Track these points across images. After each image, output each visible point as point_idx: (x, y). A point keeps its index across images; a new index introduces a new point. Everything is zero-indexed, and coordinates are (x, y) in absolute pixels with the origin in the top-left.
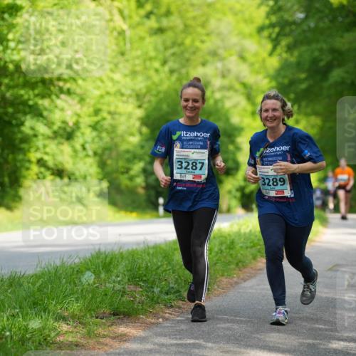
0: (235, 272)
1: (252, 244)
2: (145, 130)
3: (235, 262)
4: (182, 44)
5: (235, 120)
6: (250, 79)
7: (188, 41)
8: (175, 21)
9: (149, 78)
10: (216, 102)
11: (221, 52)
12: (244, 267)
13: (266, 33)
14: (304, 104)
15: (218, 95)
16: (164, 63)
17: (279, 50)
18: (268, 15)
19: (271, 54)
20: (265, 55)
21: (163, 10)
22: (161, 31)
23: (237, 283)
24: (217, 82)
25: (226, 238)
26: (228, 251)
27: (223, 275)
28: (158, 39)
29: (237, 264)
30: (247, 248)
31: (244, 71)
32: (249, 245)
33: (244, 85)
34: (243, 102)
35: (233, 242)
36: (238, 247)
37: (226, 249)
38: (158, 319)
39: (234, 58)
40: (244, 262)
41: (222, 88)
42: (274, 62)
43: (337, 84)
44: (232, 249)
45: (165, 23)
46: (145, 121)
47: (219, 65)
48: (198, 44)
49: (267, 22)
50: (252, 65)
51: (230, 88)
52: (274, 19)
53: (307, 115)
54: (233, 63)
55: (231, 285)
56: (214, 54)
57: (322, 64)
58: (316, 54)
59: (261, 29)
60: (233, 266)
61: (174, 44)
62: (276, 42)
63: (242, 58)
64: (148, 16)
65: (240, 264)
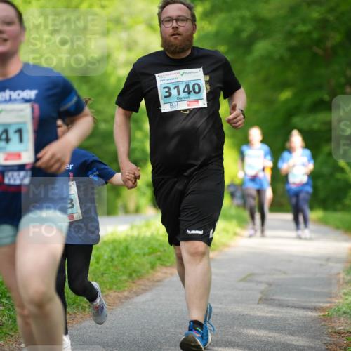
0: (127, 284)
1: (151, 250)
3: (128, 271)
11: (126, 19)
12: (139, 278)
23: (127, 298)
25: (120, 243)
26: (120, 258)
27: (110, 289)
29: (130, 275)
30: (144, 255)
32: (146, 250)
35: (127, 248)
36: (133, 254)
37: (117, 256)
38: (20, 345)
40: (139, 272)
43: (263, 58)
44: (126, 256)
47: (124, 35)
48: (97, 9)
55: (120, 300)
56: (117, 21)
57: (245, 35)
58: (237, 23)
60: (125, 277)
65: (134, 275)
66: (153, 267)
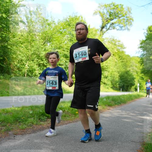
2: (119, 77)
4: (126, 64)
5: (134, 77)
6: (137, 70)
7: (127, 64)
8: (125, 60)
9: (120, 69)
10: (131, 74)
13: (140, 63)
14: (146, 75)
15: (132, 73)
16: (123, 67)
17: (142, 66)
18: (140, 60)
19: (140, 66)
20: (139, 66)
21: (123, 58)
22: (123, 62)
24: (132, 70)
26: (130, 97)
28: (122, 63)
31: (136, 69)
33: (136, 71)
34: (136, 74)
36: (132, 97)
39: (135, 67)
41: (132, 71)
42: (141, 68)
45: (123, 60)
46: (119, 76)
47: (132, 68)
48: (129, 64)
49: (140, 61)
50: (138, 68)
51: (134, 71)
52: (141, 60)
53: (147, 76)
54: (135, 68)
59: (139, 62)
61: (125, 64)
62: (141, 64)
63: (136, 67)
64: (121, 59)
65: (132, 99)
66: (135, 98)
